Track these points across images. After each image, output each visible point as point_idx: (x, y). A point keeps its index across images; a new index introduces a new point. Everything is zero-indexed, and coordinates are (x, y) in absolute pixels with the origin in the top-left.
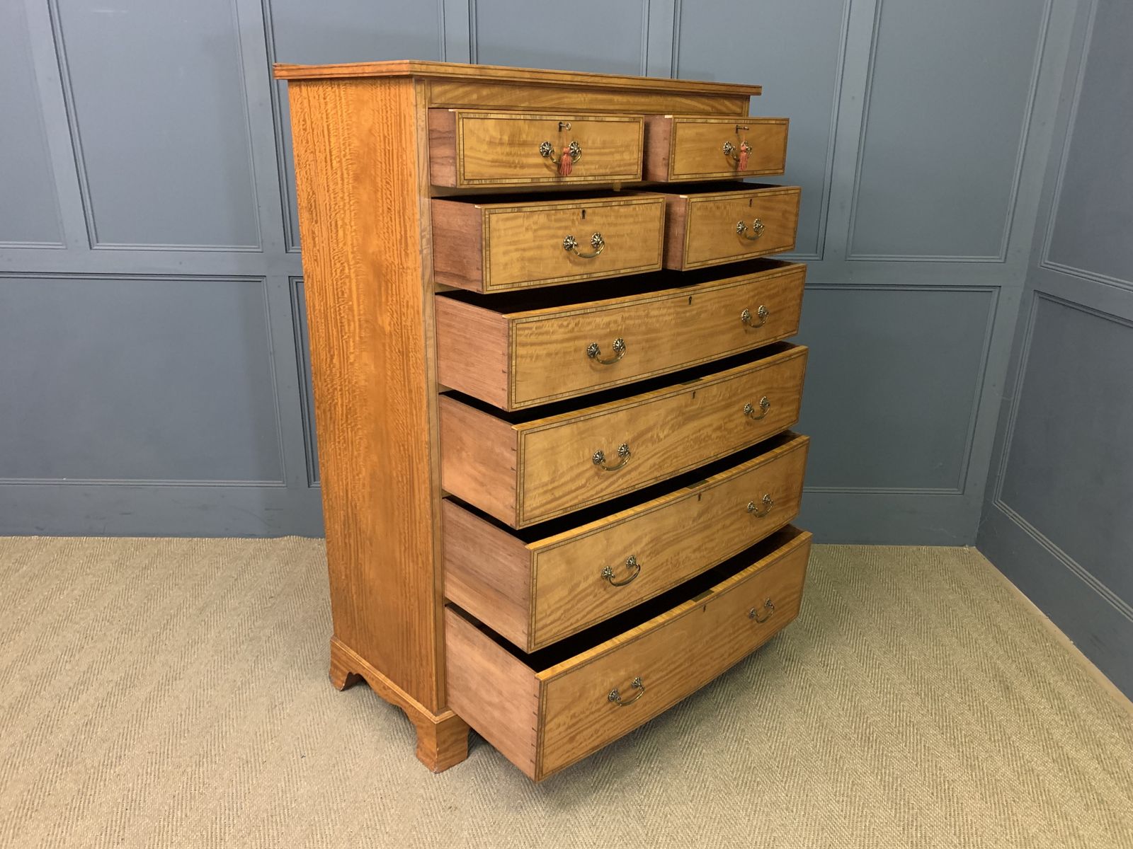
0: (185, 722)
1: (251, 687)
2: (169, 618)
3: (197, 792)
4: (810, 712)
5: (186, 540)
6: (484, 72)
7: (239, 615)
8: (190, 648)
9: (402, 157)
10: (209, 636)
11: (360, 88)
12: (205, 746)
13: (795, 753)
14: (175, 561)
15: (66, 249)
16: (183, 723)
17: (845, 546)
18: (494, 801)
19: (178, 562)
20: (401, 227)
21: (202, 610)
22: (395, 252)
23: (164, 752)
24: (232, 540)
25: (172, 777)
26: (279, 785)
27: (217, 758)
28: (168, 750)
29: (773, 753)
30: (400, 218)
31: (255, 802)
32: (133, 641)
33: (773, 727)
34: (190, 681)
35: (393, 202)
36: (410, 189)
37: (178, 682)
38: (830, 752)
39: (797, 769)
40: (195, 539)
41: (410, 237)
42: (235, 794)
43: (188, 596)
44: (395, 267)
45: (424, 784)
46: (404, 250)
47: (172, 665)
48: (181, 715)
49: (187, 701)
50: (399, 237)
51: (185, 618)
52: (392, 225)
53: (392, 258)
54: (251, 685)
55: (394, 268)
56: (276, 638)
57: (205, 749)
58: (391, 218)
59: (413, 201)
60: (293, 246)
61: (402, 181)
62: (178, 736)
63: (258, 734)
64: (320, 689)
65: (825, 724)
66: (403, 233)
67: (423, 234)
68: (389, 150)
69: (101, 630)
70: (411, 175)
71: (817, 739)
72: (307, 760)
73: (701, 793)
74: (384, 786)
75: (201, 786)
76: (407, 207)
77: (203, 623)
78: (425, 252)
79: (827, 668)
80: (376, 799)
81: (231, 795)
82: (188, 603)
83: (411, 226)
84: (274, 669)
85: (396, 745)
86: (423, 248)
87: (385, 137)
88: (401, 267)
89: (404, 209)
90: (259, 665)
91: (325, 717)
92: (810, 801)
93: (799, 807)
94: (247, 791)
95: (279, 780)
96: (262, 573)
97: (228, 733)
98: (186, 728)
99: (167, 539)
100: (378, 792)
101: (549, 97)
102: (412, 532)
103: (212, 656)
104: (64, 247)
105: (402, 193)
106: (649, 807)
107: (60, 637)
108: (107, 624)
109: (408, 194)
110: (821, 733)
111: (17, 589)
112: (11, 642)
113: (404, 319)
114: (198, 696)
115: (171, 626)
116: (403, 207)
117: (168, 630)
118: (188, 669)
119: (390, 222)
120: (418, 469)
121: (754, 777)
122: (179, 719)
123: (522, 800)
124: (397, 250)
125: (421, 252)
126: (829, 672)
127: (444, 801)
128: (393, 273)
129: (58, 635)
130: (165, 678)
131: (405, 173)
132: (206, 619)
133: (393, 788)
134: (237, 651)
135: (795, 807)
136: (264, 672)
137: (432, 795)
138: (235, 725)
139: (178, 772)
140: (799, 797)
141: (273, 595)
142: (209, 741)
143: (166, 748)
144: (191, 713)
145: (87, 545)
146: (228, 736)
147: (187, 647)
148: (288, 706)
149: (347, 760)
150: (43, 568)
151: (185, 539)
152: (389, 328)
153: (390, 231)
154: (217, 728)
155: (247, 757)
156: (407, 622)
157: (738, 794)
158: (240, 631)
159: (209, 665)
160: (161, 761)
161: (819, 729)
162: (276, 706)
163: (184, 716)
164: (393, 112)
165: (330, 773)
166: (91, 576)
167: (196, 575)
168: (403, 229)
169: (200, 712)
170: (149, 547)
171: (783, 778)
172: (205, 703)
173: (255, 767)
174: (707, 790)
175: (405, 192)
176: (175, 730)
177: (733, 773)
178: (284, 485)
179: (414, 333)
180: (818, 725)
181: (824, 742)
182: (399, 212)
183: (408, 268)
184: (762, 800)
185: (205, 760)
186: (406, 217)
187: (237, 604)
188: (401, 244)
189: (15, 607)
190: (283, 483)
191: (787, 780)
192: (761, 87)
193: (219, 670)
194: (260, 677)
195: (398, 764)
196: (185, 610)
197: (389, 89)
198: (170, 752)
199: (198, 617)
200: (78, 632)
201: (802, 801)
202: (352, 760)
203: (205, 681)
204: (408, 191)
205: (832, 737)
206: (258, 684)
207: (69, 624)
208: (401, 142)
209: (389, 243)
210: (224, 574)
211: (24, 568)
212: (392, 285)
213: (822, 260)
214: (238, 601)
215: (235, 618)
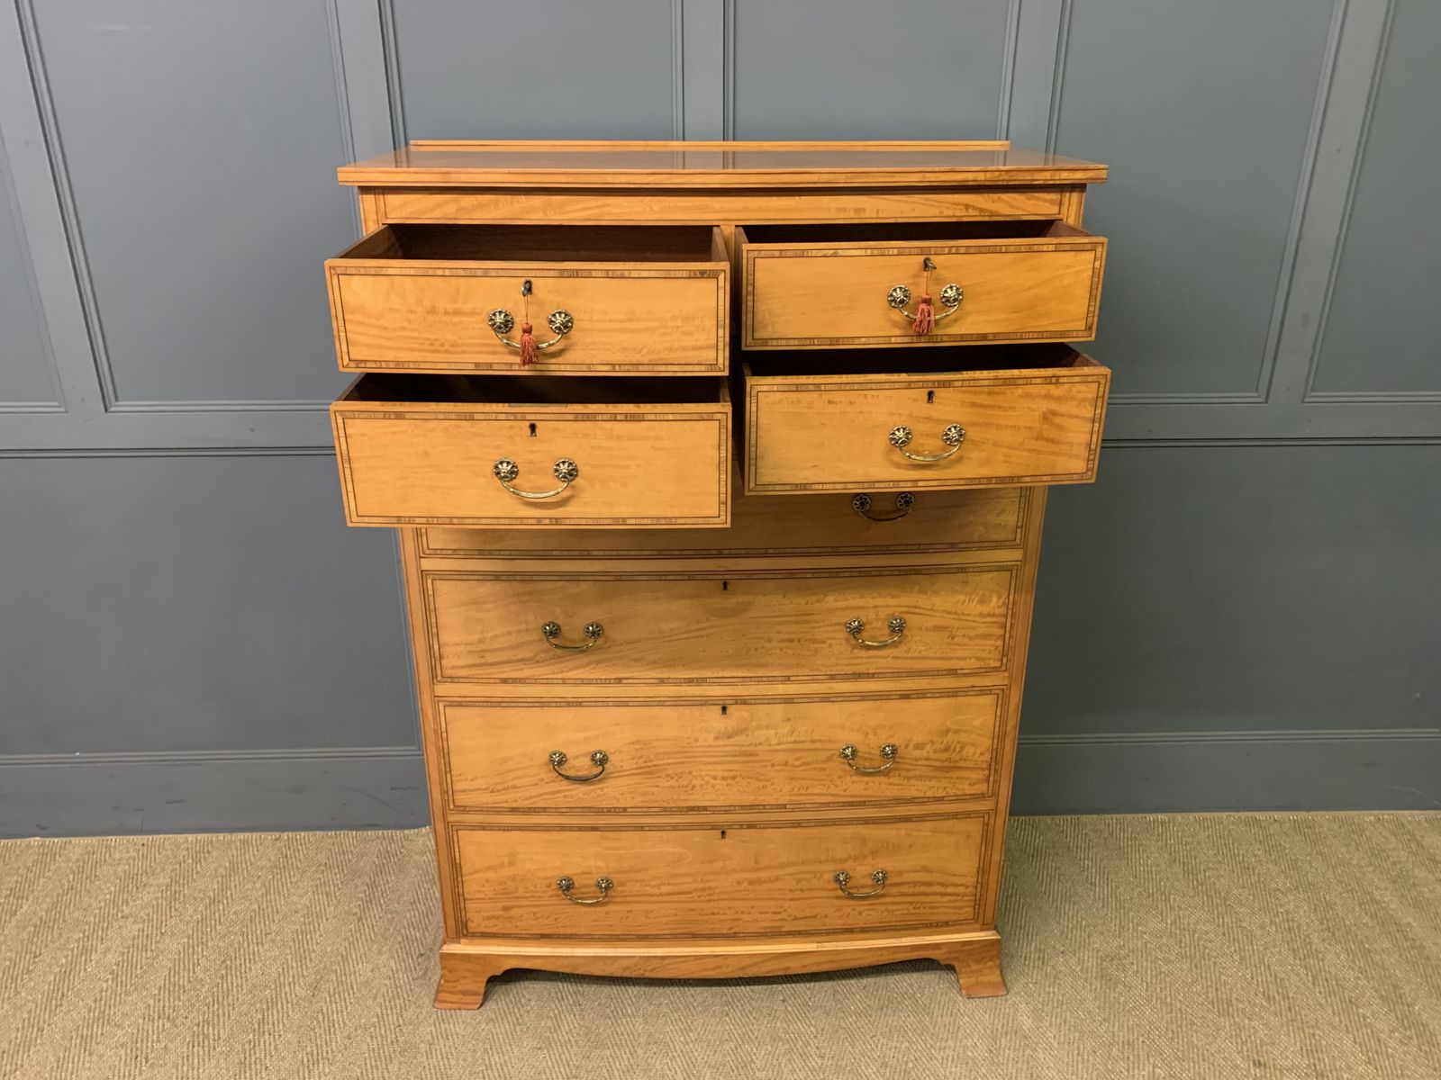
2: (265, 1006)
5: (271, 836)
7: (375, 998)
10: (334, 1045)
14: (259, 883)
15: (66, 412)
19: (264, 885)
21: (315, 988)
24: (342, 833)
32: (213, 1063)
40: (285, 836)
43: (289, 957)
51: (290, 1005)
69: (159, 1041)
77: (320, 1016)
82: (291, 973)
96: (398, 903)
99: (241, 836)
104: (62, 409)
107: (94, 1058)
108: (168, 1025)
111: (17, 953)
112: (18, 1073)
115: (271, 1027)
117: (266, 1035)
129: (90, 1054)
132: (324, 1011)
141: (422, 952)
145: (117, 856)
150: (54, 905)
158: (383, 1031)
166: (131, 920)
167: (296, 911)
170: (214, 853)
187: (368, 973)
189: (17, 992)
190: (419, 750)
196: (287, 989)
199: (311, 1003)
200: (122, 1046)
207: (107, 1028)
210: (340, 908)
211: (25, 907)
213: (1266, 402)
214: (370, 967)
215: (370, 1002)
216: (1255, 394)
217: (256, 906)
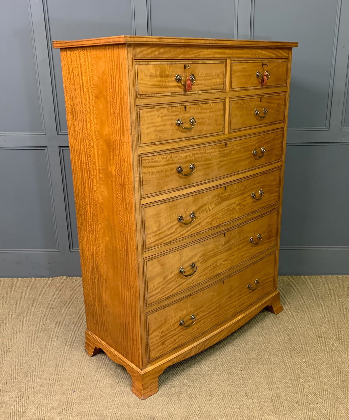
0: (14, 374)
1: (46, 355)
2: (3, 319)
3: (21, 411)
4: (333, 365)
6: (161, 40)
7: (38, 318)
8: (14, 335)
9: (120, 85)
10: (23, 329)
11: (98, 51)
12: (24, 386)
13: (327, 387)
14: (4, 291)
16: (13, 375)
17: (343, 276)
18: (173, 415)
19: (6, 291)
20: (120, 121)
21: (19, 315)
22: (118, 134)
23: (4, 390)
24: (32, 279)
25: (8, 403)
26: (63, 407)
27: (31, 393)
28: (6, 389)
29: (316, 388)
30: (120, 117)
31: (51, 416)
33: (314, 373)
34: (15, 353)
35: (116, 109)
36: (125, 102)
37: (9, 353)
38: (346, 386)
39: (329, 396)
40: (14, 279)
41: (125, 126)
42: (41, 412)
43: (12, 308)
44: (118, 142)
45: (136, 406)
46: (123, 133)
47: (6, 344)
48: (12, 371)
49: (14, 363)
50: (119, 126)
51: (11, 319)
52: (116, 121)
53: (116, 137)
54: (46, 354)
55: (117, 142)
56: (57, 329)
57: (25, 388)
58: (115, 116)
59: (127, 108)
60: (60, 131)
61: (121, 98)
62: (11, 381)
63: (51, 380)
64: (80, 356)
65: (342, 371)
66: (121, 124)
67: (132, 124)
68: (114, 82)
70: (125, 95)
71: (338, 379)
72: (76, 394)
73: (280, 409)
74: (116, 407)
75: (24, 408)
76: (124, 111)
77: (20, 322)
78: (133, 133)
79: (340, 341)
80: (112, 414)
81: (39, 412)
82: (12, 312)
83: (126, 121)
84: (57, 345)
85: (121, 385)
86: (132, 131)
87: (111, 75)
88: (121, 141)
89: (122, 112)
90: (49, 344)
91: (84, 371)
92: (338, 413)
93: (333, 417)
94: (47, 411)
95: (63, 405)
96: (48, 295)
97: (35, 380)
98: (14, 377)
100: (114, 410)
101: (193, 52)
102: (128, 276)
103: (26, 339)
105: (121, 104)
106: (254, 417)
109: (124, 104)
110: (340, 376)
113: (122, 168)
114: (20, 361)
115: (4, 324)
116: (121, 111)
117: (3, 326)
118: (14, 346)
119: (115, 119)
120: (130, 244)
121: (307, 400)
122: (11, 372)
123: (188, 414)
124: (119, 133)
125: (131, 133)
126: (341, 343)
127: (148, 415)
128: (117, 145)
130: (2, 351)
131: (122, 93)
132: (21, 321)
133: (121, 408)
134: (38, 337)
135: (330, 417)
136: (52, 347)
137: (141, 411)
138: (39, 375)
139: (11, 401)
140: (332, 411)
141: (54, 307)
142: (26, 384)
143: (5, 388)
144: (16, 369)
146: (36, 381)
147: (12, 335)
148: (65, 365)
149: (96, 394)
151: (9, 279)
152: (115, 172)
153: (115, 123)
154: (30, 377)
155: (46, 392)
156: (125, 322)
157: (300, 410)
158: (39, 326)
159: (24, 344)
160: (3, 395)
161: (339, 374)
162: (59, 365)
163: (13, 371)
164: (115, 62)
165: (88, 401)
167: (15, 297)
168: (121, 122)
169: (21, 369)
171: (323, 401)
172: (23, 364)
173: (50, 397)
174: (283, 408)
175: (123, 103)
176: (9, 378)
177: (296, 398)
178: (57, 251)
179: (128, 175)
180: (338, 372)
181: (342, 381)
182: (119, 114)
183: (124, 142)
184: (313, 413)
185: (25, 394)
186: (123, 116)
187: (36, 312)
188: (120, 130)
190: (57, 250)
191: (325, 402)
192: (298, 43)
193: (29, 347)
194: (50, 350)
195: (123, 395)
196: (10, 316)
197: (113, 50)
198: (7, 390)
199: (17, 319)
201: (334, 413)
202: (99, 393)
203: (23, 353)
204: (124, 103)
205: (346, 378)
206: (49, 353)
208: (120, 78)
209: (114, 129)
210: (29, 297)
212: (116, 151)
213: (329, 130)
214: (37, 310)
215: (36, 319)
216: (325, 128)
217: (3, 296)
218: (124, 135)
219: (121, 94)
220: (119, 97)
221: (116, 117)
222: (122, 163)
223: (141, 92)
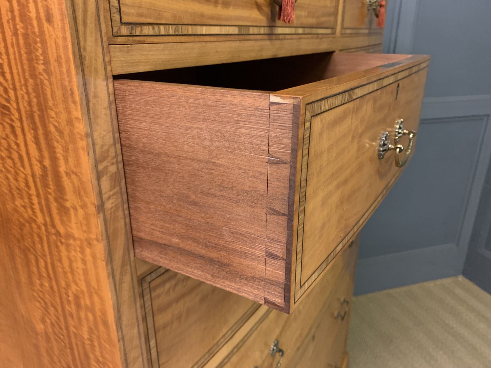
20: (40, 150)
22: (35, 200)
30: (35, 129)
35: (12, 93)
36: (52, 56)
41: (67, 174)
44: (39, 228)
46: (56, 200)
50: (38, 170)
52: (17, 145)
53: (29, 210)
55: (36, 230)
58: (12, 127)
59: (64, 88)
61: (26, 36)
66: (47, 163)
67: (100, 167)
70: (49, 19)
76: (51, 103)
78: (109, 205)
83: (66, 149)
86: (105, 196)
88: (53, 231)
89: (43, 108)
105: (33, 69)
109: (48, 71)
116: (39, 104)
119: (12, 137)
124: (38, 196)
125: (101, 208)
128: (36, 239)
131: (33, 14)
152: (42, 326)
153: (15, 156)
168: (46, 154)
175: (41, 68)
182: (31, 116)
183: (69, 236)
188: (46, 185)
204: (46, 63)
209: (16, 180)
212: (37, 261)
218: (64, 211)
219: (24, 17)
220: (15, 34)
221: (19, 131)
222: (67, 307)
223: (132, 11)
